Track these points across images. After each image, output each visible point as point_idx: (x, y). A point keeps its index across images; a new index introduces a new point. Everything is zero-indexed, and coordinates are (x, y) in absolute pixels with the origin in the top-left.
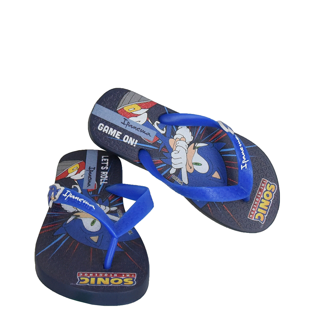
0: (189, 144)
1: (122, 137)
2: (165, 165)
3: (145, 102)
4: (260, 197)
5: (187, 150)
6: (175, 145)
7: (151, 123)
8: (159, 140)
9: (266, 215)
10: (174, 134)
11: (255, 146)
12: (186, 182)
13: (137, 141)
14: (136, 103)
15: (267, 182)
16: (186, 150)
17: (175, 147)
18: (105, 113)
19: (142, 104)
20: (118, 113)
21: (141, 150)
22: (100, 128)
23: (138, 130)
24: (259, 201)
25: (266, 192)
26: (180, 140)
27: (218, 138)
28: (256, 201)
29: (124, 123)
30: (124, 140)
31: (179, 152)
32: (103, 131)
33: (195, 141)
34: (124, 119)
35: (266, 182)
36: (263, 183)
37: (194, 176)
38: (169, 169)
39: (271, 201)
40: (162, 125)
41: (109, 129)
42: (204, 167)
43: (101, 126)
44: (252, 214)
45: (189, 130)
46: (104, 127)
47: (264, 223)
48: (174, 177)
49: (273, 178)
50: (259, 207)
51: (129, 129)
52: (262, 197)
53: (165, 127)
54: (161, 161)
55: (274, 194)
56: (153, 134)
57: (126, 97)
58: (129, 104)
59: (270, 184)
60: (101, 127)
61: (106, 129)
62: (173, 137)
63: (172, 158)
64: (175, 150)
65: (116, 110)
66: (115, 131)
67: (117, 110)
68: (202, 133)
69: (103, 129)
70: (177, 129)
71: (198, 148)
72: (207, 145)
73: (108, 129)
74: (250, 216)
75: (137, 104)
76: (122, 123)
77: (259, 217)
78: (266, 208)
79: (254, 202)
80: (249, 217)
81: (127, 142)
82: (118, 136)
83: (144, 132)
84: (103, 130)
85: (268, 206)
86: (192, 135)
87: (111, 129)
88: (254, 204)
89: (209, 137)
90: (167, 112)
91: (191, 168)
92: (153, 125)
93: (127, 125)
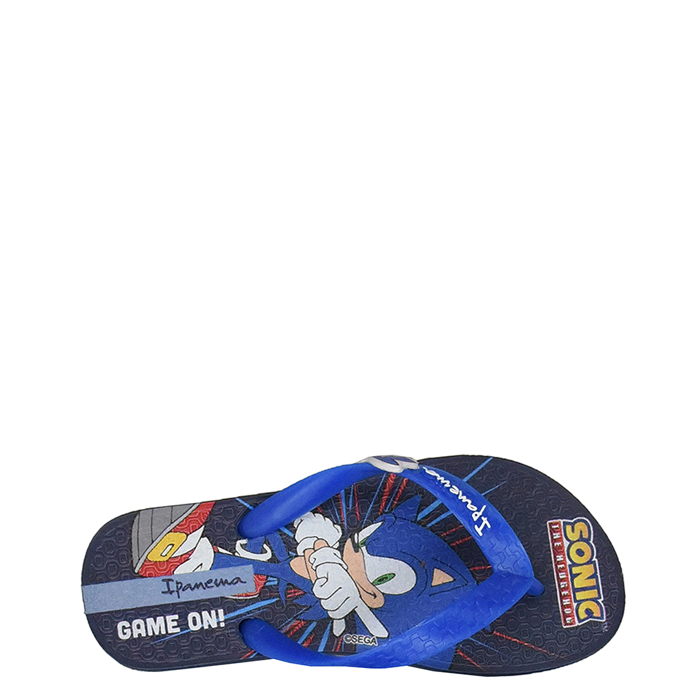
0: (340, 546)
1: (182, 623)
2: (314, 624)
3: (185, 516)
4: (565, 565)
5: (342, 563)
6: (309, 568)
7: (228, 553)
8: (269, 579)
9: (600, 598)
10: (291, 545)
11: (488, 460)
12: (384, 633)
13: (221, 611)
14: (168, 530)
15: (562, 524)
16: (340, 564)
17: (312, 572)
18: (118, 595)
19: (182, 525)
20: (142, 577)
21: (242, 625)
22: (125, 634)
23: (209, 585)
24: (568, 578)
25: (573, 545)
26: (315, 551)
27: (396, 495)
28: (560, 580)
29: (169, 589)
30: (192, 628)
31: (327, 579)
32: (136, 636)
33: (348, 533)
34: (163, 580)
35: (560, 525)
36: (553, 531)
37: (391, 609)
38: (329, 628)
39: (594, 559)
40: (254, 541)
41: (145, 623)
42: (403, 579)
43: (124, 627)
44: (569, 616)
45: (321, 515)
46: (131, 628)
47: (607, 617)
48: (351, 639)
49: (572, 508)
50: (575, 590)
51: (187, 596)
52: (570, 563)
53: (265, 543)
54: (299, 622)
55: (591, 542)
56: (247, 573)
57: (139, 532)
58: (153, 542)
59: (573, 525)
60: (126, 629)
61: (139, 627)
62: (294, 554)
63: (321, 599)
64: (318, 579)
65: (134, 572)
66: (160, 619)
67: (136, 571)
68: (354, 505)
69: (132, 631)
70: (294, 531)
71: (364, 543)
72: (380, 523)
73: (143, 626)
74: (565, 620)
75: (171, 531)
76: (163, 592)
77: (589, 612)
78: (592, 582)
79: (559, 586)
80: (566, 624)
81: (203, 628)
82: (173, 627)
83: (224, 582)
84: (132, 635)
85: (594, 576)
86: (334, 524)
87: (150, 621)
88: (561, 590)
89: (374, 504)
90: (248, 506)
91: (375, 597)
92: (236, 554)
93: (178, 592)
